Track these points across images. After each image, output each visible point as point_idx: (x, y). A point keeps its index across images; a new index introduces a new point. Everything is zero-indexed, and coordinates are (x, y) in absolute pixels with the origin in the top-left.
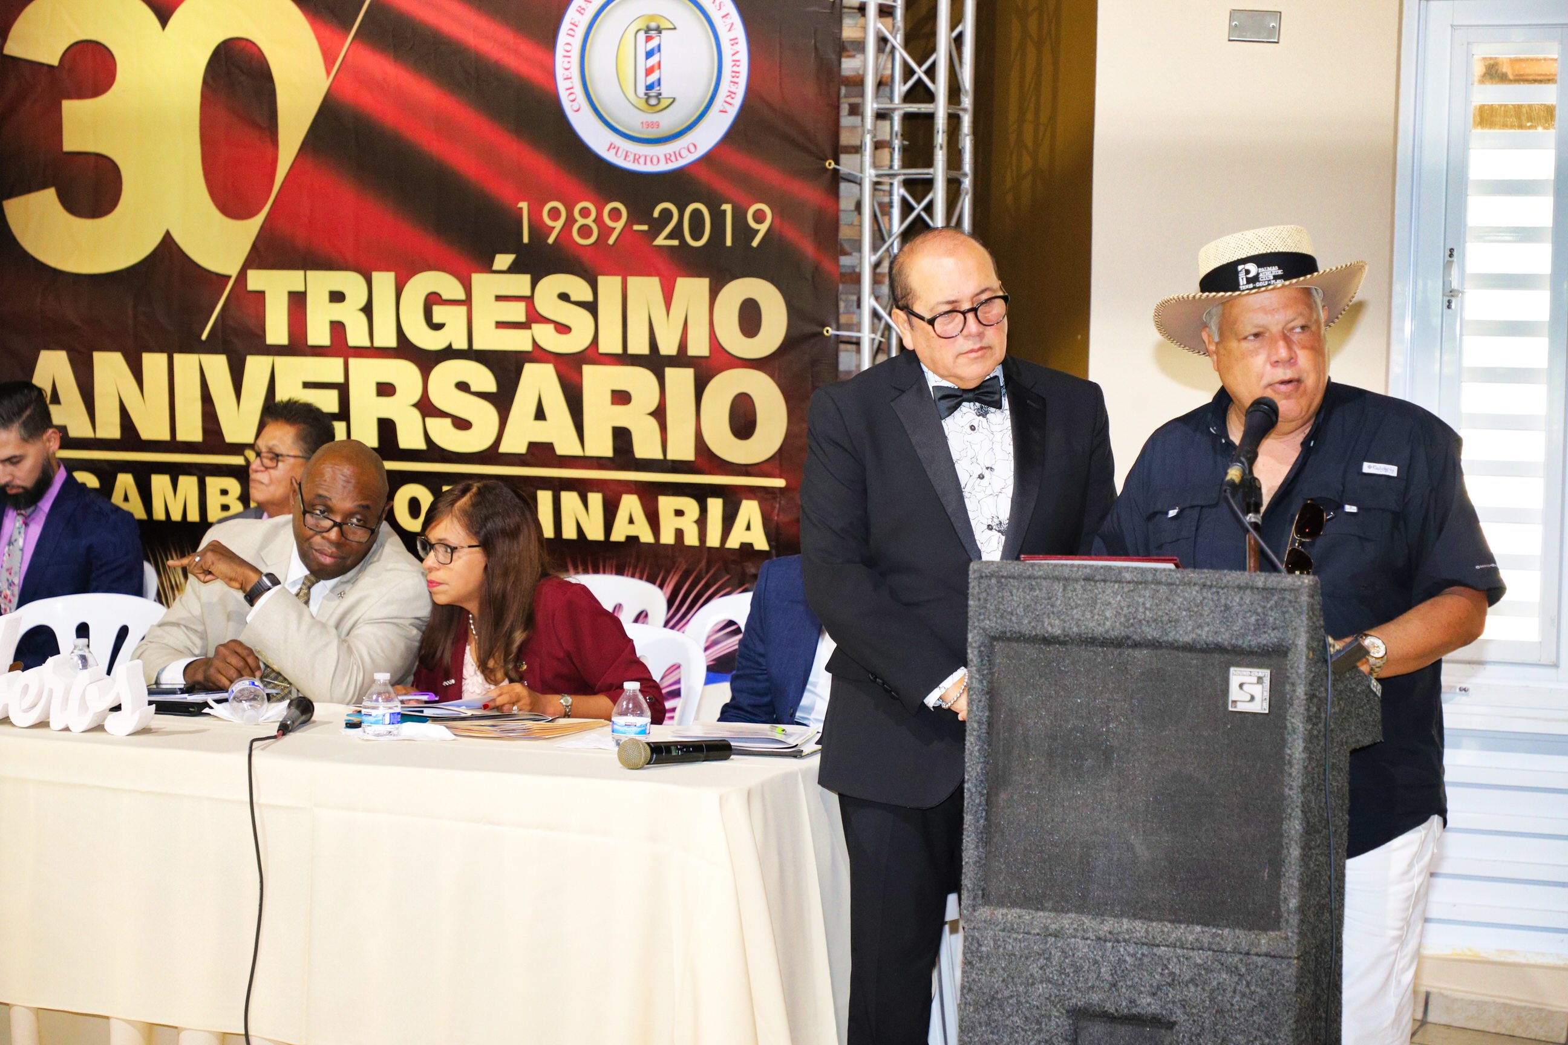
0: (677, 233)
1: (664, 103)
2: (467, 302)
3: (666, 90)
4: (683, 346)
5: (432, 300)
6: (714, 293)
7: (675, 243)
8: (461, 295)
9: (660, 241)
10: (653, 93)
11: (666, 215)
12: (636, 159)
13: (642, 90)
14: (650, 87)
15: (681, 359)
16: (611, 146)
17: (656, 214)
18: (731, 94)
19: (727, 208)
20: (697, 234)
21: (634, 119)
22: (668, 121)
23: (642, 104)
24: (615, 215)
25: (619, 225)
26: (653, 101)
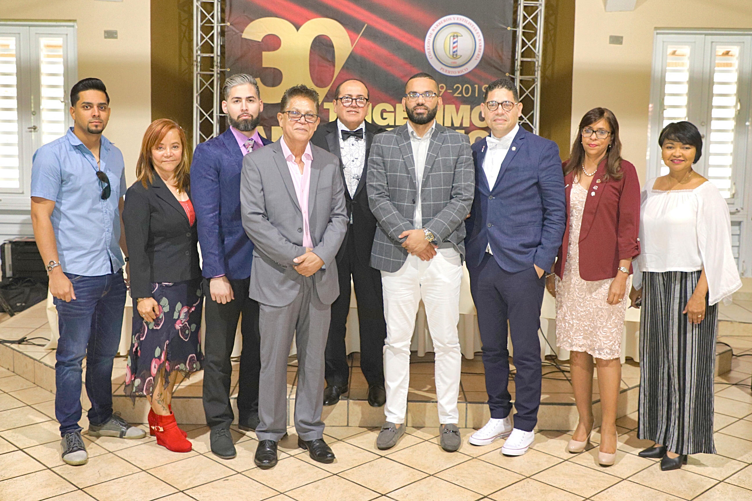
0: (461, 92)
1: (458, 57)
2: (395, 112)
3: (459, 53)
4: (461, 124)
5: (383, 111)
6: (472, 109)
7: (460, 95)
8: (393, 110)
9: (456, 95)
10: (455, 54)
11: (458, 88)
12: (449, 72)
13: (451, 53)
14: (454, 52)
15: (461, 127)
16: (442, 68)
17: (455, 87)
18: (478, 55)
19: (476, 86)
20: (467, 94)
21: (449, 61)
22: (459, 62)
23: (451, 57)
24: (442, 88)
25: (443, 91)
26: (455, 56)
